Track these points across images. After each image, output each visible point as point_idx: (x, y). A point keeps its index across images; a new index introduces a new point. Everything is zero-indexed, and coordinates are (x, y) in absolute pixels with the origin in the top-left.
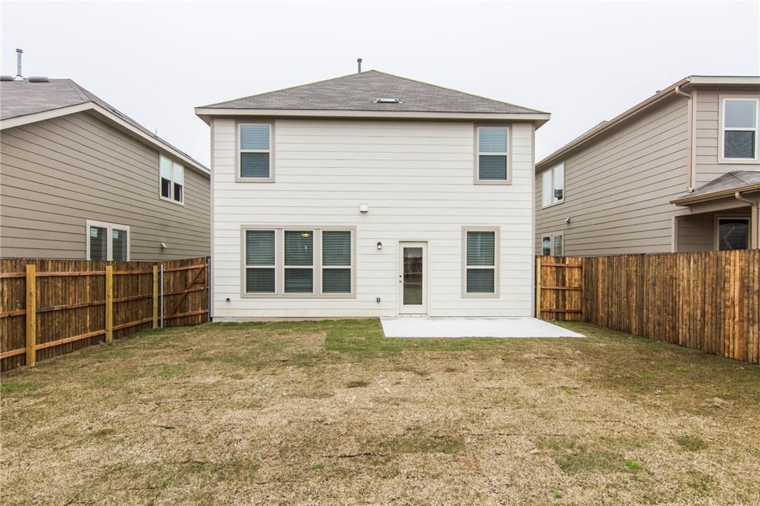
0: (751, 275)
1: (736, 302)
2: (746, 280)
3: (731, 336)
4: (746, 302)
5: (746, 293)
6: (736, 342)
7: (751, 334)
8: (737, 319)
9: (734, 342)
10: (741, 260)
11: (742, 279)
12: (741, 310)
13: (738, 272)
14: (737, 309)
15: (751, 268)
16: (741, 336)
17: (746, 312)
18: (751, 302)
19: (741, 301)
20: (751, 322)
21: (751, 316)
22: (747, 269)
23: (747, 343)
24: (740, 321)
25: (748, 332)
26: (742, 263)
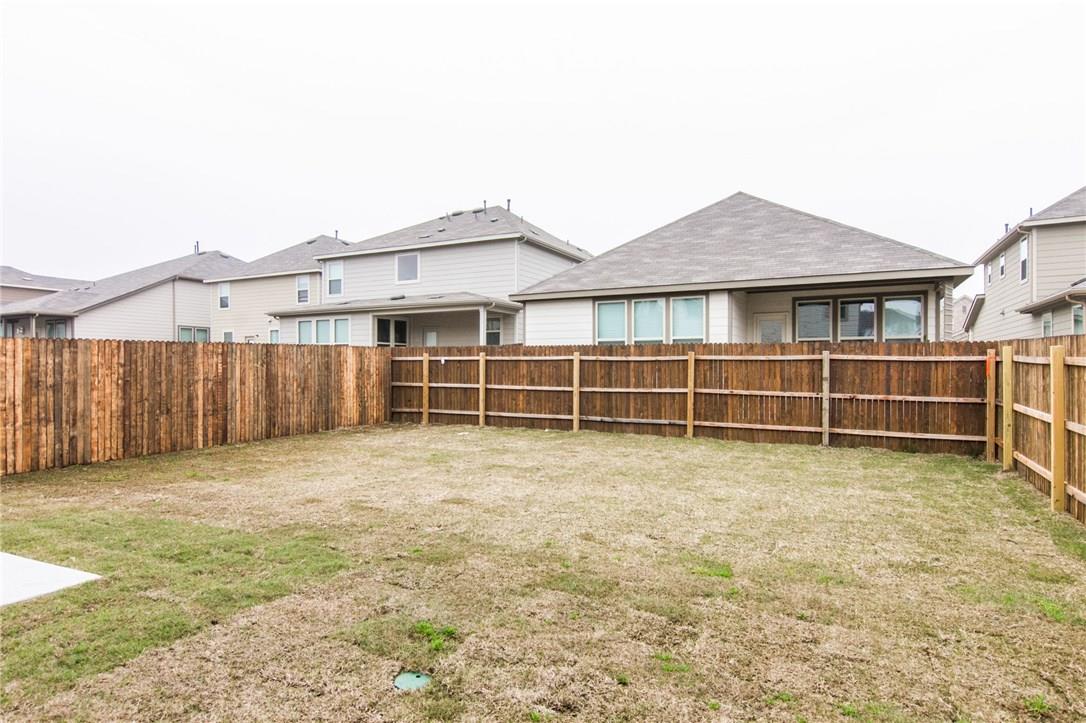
0: (42, 368)
1: (19, 402)
2: (34, 374)
3: (10, 446)
4: (34, 399)
5: (34, 390)
6: (19, 451)
7: (44, 436)
8: (19, 423)
9: (14, 454)
10: (24, 350)
11: (27, 374)
12: (26, 410)
13: (20, 367)
14: (19, 411)
15: (42, 360)
16: (27, 442)
17: (34, 411)
18: (42, 399)
19: (26, 400)
20: (43, 423)
21: (43, 415)
22: (35, 362)
23: (37, 449)
24: (25, 424)
25: (39, 434)
26: (28, 354)
